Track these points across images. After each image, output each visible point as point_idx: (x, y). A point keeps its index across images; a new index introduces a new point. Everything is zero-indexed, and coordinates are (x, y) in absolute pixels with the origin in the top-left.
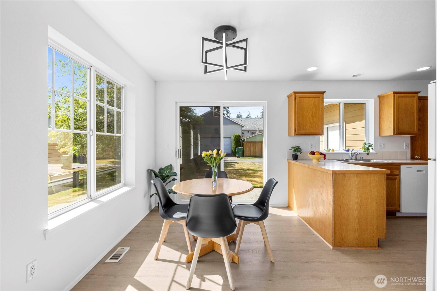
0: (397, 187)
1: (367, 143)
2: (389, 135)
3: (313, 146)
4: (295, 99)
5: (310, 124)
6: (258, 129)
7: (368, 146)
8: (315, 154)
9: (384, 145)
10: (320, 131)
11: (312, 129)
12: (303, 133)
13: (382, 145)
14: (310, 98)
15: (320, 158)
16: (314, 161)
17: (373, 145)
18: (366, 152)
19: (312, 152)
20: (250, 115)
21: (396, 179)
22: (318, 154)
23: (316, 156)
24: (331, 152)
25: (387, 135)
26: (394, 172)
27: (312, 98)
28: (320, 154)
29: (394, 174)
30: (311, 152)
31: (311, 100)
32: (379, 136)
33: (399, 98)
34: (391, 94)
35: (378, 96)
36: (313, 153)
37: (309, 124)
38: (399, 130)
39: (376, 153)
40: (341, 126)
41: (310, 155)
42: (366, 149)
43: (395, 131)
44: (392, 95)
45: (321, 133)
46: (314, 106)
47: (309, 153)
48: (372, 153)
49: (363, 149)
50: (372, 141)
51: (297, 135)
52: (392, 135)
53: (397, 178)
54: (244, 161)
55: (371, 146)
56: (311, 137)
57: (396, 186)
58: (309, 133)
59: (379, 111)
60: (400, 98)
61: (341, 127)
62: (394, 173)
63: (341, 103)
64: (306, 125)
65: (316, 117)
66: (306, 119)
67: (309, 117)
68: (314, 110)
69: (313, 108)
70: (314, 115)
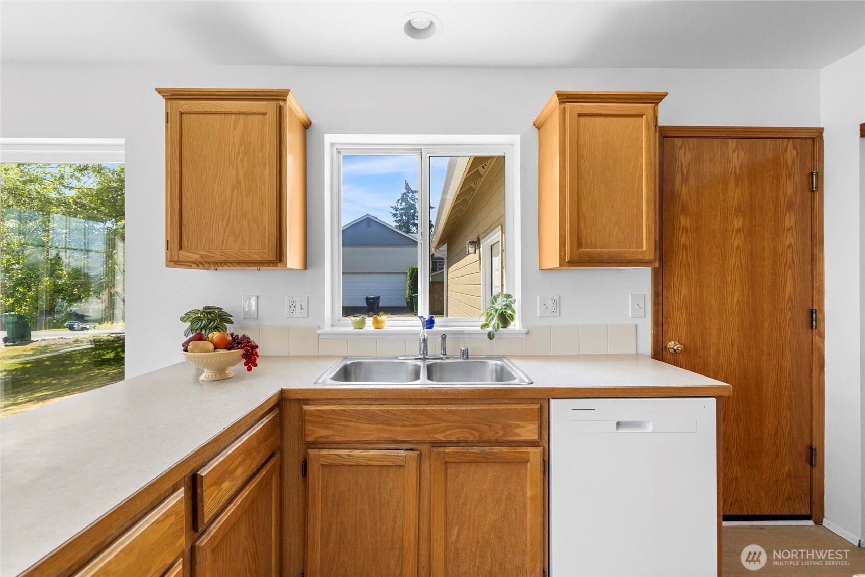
0: (531, 498)
2: (553, 266)
3: (298, 307)
4: (169, 118)
5: (229, 220)
9: (558, 303)
10: (267, 249)
11: (236, 241)
13: (550, 304)
14: (229, 117)
21: (527, 462)
26: (516, 430)
27: (233, 117)
29: (516, 439)
31: (232, 123)
33: (582, 119)
37: (223, 221)
38: (580, 246)
39: (526, 330)
43: (565, 249)
44: (556, 108)
45: (274, 259)
46: (242, 148)
48: (514, 333)
53: (532, 458)
57: (528, 494)
60: (587, 119)
62: (518, 435)
64: (213, 227)
65: (251, 193)
66: (210, 202)
67: (225, 193)
68: (242, 164)
69: (239, 158)
70: (242, 183)
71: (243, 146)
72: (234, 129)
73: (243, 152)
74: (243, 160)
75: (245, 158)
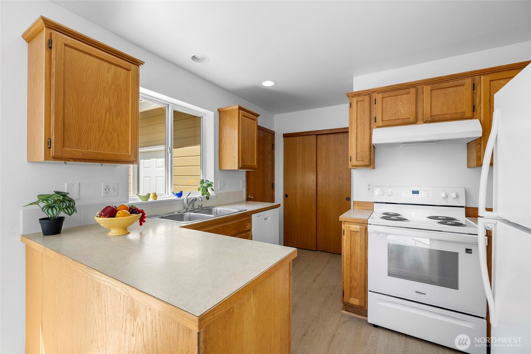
1: (205, 181)
2: (232, 169)
3: (111, 190)
4: (50, 42)
5: (103, 132)
7: (206, 185)
8: (116, 214)
9: (224, 183)
10: (130, 153)
11: (109, 146)
12: (80, 156)
13: (222, 184)
14: (103, 63)
15: (131, 223)
16: (113, 232)
17: (212, 183)
18: (205, 196)
19: (109, 209)
21: (249, 237)
22: (125, 215)
23: (119, 219)
24: (151, 199)
25: (230, 169)
26: (247, 227)
28: (131, 213)
30: (104, 211)
32: (219, 169)
34: (235, 109)
35: (218, 110)
36: (111, 212)
37: (99, 131)
39: (216, 195)
40: (169, 149)
41: (101, 219)
42: (205, 190)
43: (239, 163)
44: (237, 111)
45: (132, 159)
47: (99, 212)
48: (212, 197)
49: (200, 191)
50: (210, 177)
51: (55, 158)
52: (237, 168)
55: (210, 185)
56: (107, 167)
58: (100, 157)
59: (219, 131)
61: (169, 152)
63: (168, 107)
64: (91, 134)
65: (119, 117)
66: (89, 116)
67: (100, 112)
68: (113, 97)
69: (111, 92)
70: (113, 109)
71: (114, 85)
72: (108, 72)
73: (114, 89)
74: (114, 95)
75: (115, 94)
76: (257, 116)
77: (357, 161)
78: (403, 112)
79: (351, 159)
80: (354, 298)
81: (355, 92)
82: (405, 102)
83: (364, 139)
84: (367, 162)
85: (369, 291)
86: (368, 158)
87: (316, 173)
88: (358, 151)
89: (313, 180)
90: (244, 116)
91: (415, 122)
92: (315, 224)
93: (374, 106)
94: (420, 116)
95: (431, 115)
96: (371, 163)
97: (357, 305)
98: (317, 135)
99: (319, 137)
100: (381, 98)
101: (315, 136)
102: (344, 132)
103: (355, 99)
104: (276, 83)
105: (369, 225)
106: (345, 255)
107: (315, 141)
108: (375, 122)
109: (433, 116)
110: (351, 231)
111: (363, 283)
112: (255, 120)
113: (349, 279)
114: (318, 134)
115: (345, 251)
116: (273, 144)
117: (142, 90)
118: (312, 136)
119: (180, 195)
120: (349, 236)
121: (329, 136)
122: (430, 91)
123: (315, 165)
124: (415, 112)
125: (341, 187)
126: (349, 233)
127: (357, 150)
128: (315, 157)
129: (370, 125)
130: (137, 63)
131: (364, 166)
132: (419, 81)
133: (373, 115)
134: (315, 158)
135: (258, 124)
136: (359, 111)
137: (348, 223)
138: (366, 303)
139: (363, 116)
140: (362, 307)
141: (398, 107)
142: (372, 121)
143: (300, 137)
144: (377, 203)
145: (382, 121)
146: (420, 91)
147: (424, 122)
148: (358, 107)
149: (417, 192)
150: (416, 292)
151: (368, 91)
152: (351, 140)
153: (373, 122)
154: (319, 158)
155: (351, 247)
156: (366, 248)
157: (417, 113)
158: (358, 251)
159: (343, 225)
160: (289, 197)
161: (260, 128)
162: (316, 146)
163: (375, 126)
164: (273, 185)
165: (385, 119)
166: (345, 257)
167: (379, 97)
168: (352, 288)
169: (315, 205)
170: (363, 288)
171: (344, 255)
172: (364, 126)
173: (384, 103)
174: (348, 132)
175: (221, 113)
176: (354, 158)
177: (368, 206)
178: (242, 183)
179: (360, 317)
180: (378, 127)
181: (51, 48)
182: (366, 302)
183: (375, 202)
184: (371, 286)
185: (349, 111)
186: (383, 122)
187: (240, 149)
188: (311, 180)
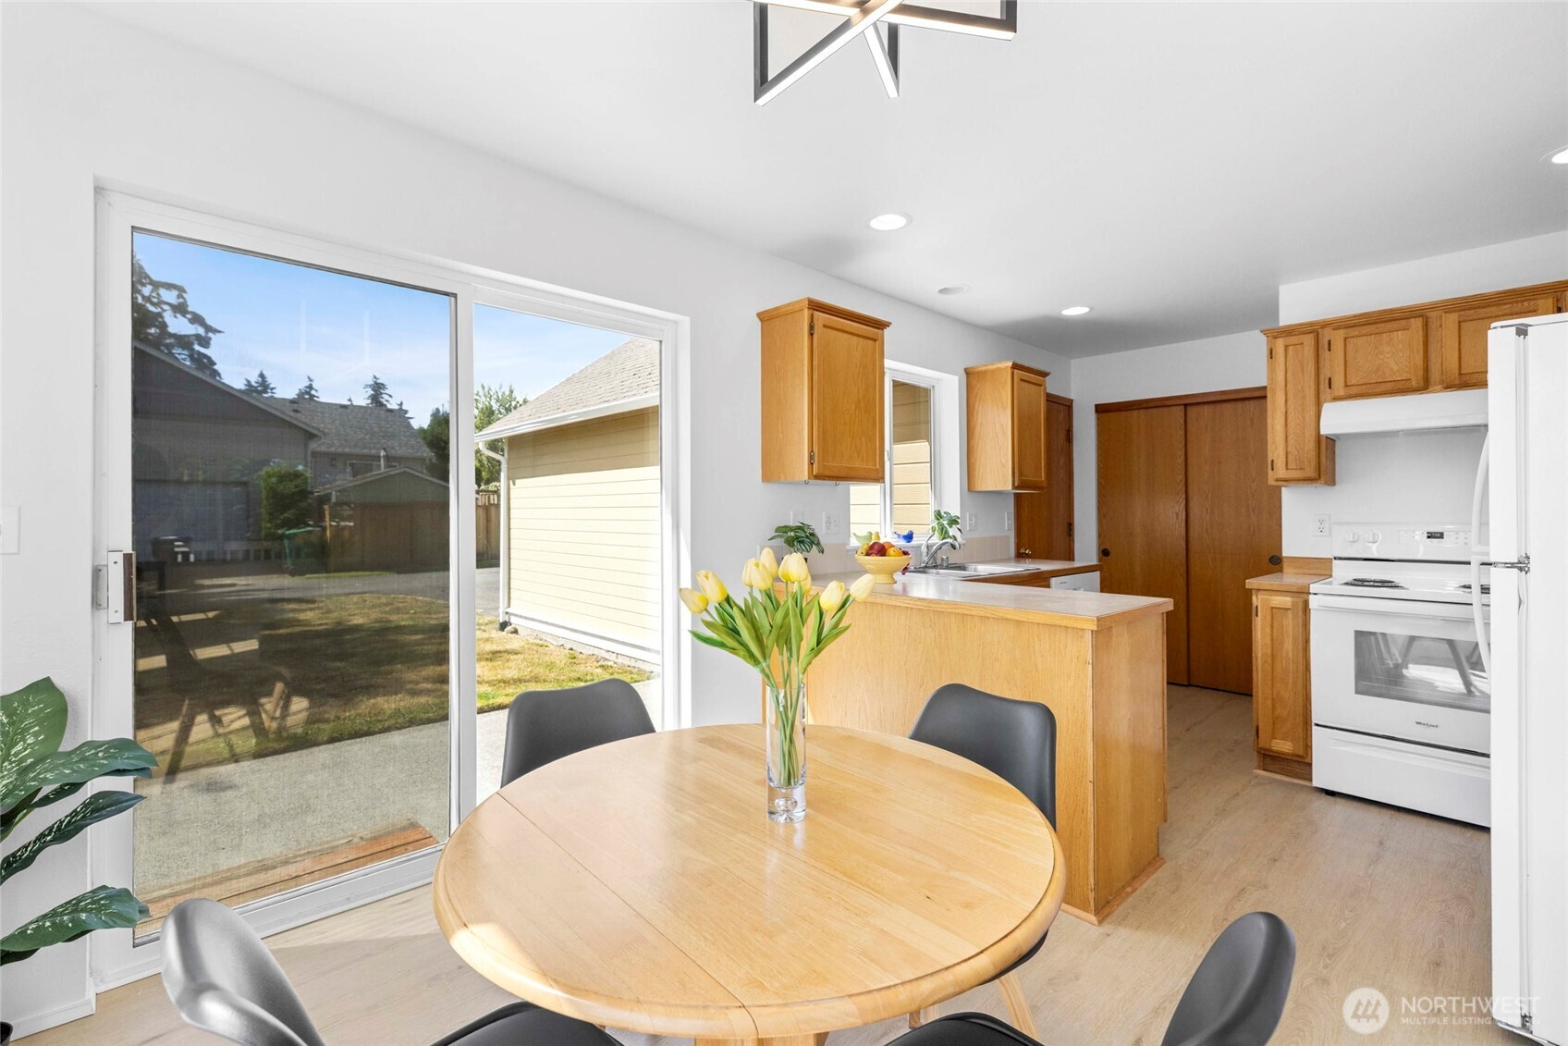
1: (943, 513)
2: (999, 490)
4: (811, 327)
5: (853, 436)
6: (382, 453)
7: (946, 522)
8: (885, 552)
10: (878, 466)
11: (858, 457)
13: (974, 520)
14: (852, 338)
17: (958, 518)
18: (949, 542)
19: (876, 547)
20: (313, 392)
22: (897, 554)
25: (994, 489)
27: (856, 338)
31: (855, 344)
32: (969, 490)
33: (1022, 386)
34: (1006, 369)
35: (966, 370)
36: (881, 551)
39: (972, 543)
43: (1014, 478)
46: (861, 369)
49: (938, 533)
50: (953, 507)
51: (816, 477)
52: (1010, 488)
54: (340, 591)
60: (1022, 383)
64: (843, 441)
65: (867, 413)
69: (859, 378)
71: (864, 367)
72: (857, 350)
75: (863, 379)
76: (1045, 374)
77: (1287, 469)
78: (1395, 368)
79: (1272, 465)
80: (1281, 740)
81: (1281, 328)
82: (1400, 346)
83: (1304, 423)
84: (1310, 472)
85: (1317, 725)
86: (1314, 464)
87: (1184, 496)
88: (1289, 449)
89: (1177, 514)
90: (1021, 380)
91: (1424, 386)
92: (1185, 623)
93: (1325, 355)
94: (1435, 374)
95: (1460, 374)
96: (1322, 474)
97: (1288, 754)
98: (1186, 405)
99: (1193, 411)
100: (1343, 339)
101: (1182, 408)
102: (1257, 396)
103: (1280, 343)
104: (1092, 309)
105: (1311, 597)
106: (1260, 655)
107: (1182, 421)
108: (1330, 388)
109: (1466, 374)
110: (1272, 608)
111: (1300, 709)
112: (1041, 385)
113: (1269, 702)
114: (1188, 404)
115: (1260, 648)
116: (1069, 431)
117: (888, 363)
118: (1174, 409)
119: (909, 537)
120: (1269, 618)
121: (1218, 407)
122: (1457, 326)
123: (1181, 477)
124: (1422, 367)
125: (1254, 531)
126: (1269, 613)
127: (1287, 446)
128: (1183, 458)
129: (1318, 393)
130: (881, 325)
131: (1304, 480)
132: (1431, 304)
133: (1325, 374)
134: (1181, 460)
135: (1049, 391)
136: (1291, 367)
137: (1264, 592)
138: (1309, 749)
139: (1300, 376)
140: (1299, 756)
141: (1382, 357)
142: (1322, 387)
143: (1142, 411)
144: (1340, 559)
145: (1346, 386)
146: (1433, 325)
147: (1446, 388)
148: (1289, 356)
149: (1439, 535)
150: (1417, 723)
151: (1311, 324)
152: (1273, 427)
153: (1323, 390)
154: (1193, 462)
155: (1272, 640)
156: (1307, 641)
157: (1427, 370)
158: (1288, 646)
159: (1254, 598)
160: (1113, 554)
161: (1051, 399)
162: (1183, 432)
163: (1329, 397)
164: (1070, 526)
165: (1354, 382)
166: (1259, 660)
167: (1338, 337)
168: (1275, 721)
169: (1184, 574)
170: (1300, 720)
171: (1257, 657)
172: (1304, 398)
173: (1350, 347)
174: (1265, 397)
175: (972, 378)
176: (1280, 464)
177: (1321, 568)
178: (1009, 519)
179: (1296, 781)
180: (1336, 399)
181: (812, 334)
182: (1308, 747)
183: (1335, 558)
184: (1317, 715)
185: (1268, 368)
186: (1348, 388)
187: (1016, 448)
188: (1173, 513)
